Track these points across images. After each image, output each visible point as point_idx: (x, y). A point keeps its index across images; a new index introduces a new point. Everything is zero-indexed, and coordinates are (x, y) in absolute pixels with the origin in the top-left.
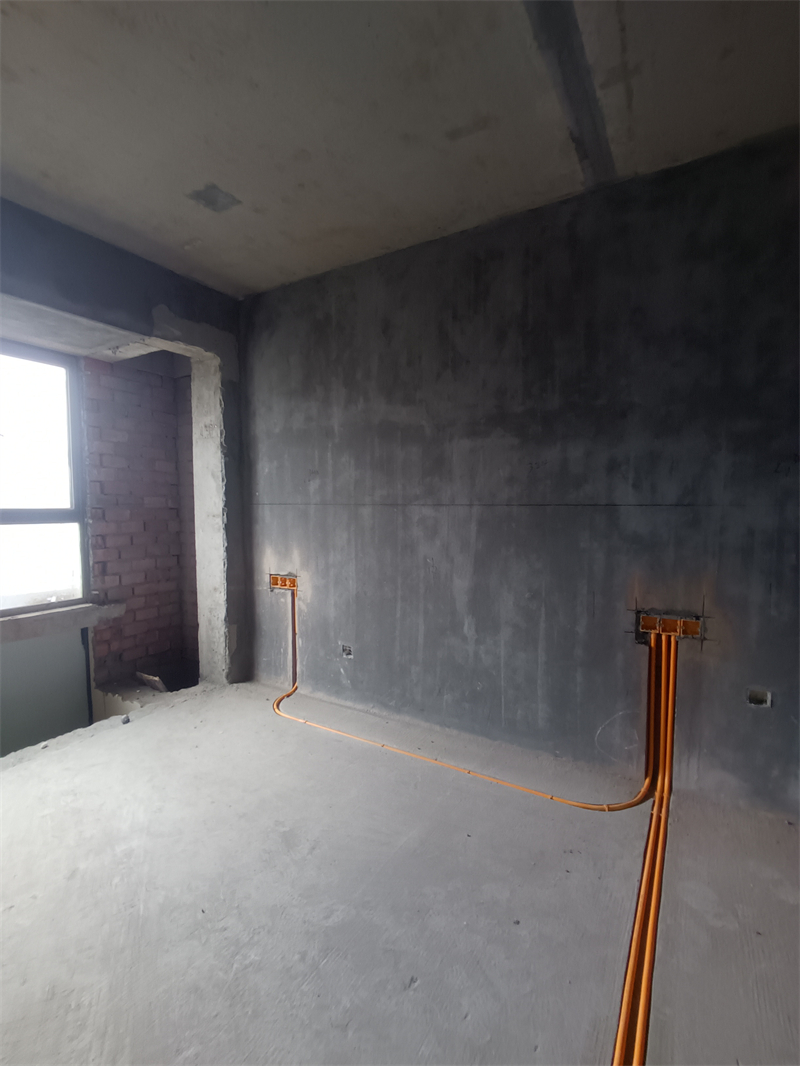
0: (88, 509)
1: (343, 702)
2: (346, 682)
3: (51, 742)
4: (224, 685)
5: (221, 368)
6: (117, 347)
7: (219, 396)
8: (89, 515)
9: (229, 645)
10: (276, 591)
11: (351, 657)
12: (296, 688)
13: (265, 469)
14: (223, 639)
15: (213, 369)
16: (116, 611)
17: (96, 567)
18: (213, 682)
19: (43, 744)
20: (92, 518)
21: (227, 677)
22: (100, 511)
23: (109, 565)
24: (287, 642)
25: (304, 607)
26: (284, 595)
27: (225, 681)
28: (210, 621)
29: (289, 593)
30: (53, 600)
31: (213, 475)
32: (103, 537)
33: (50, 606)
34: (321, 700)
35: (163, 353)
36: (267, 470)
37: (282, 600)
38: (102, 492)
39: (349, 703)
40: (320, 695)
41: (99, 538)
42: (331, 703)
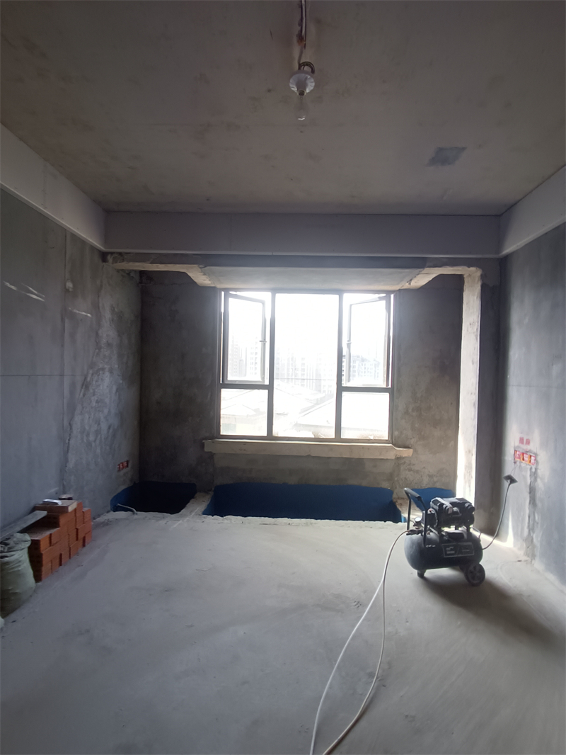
0: (395, 385)
5: (483, 277)
6: (411, 280)
7: (480, 299)
8: (396, 389)
10: (518, 464)
13: (516, 354)
15: (477, 279)
16: (407, 453)
26: (525, 469)
30: (372, 438)
33: (369, 441)
35: (440, 276)
36: (517, 356)
37: (523, 473)
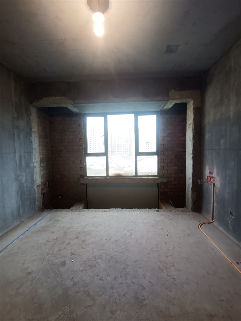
0: (160, 152)
1: (229, 236)
2: (231, 228)
3: (141, 209)
4: (190, 211)
5: (194, 104)
6: (164, 106)
7: (193, 113)
8: (160, 154)
9: (193, 198)
10: (209, 183)
11: (233, 217)
12: (213, 222)
13: (208, 136)
14: (191, 195)
15: (191, 104)
16: (165, 180)
17: (161, 168)
18: (188, 209)
19: (139, 209)
20: (161, 154)
21: (191, 208)
22: (163, 152)
23: (164, 167)
24: (211, 203)
25: (217, 191)
26: (211, 185)
27: (191, 209)
28: (188, 189)
29: (212, 184)
30: (151, 175)
31: (190, 140)
32: (163, 159)
33: (150, 176)
34: (220, 231)
37: (210, 186)
38: (163, 147)
39: (231, 237)
40: (221, 228)
41: (162, 160)
42: (224, 234)
